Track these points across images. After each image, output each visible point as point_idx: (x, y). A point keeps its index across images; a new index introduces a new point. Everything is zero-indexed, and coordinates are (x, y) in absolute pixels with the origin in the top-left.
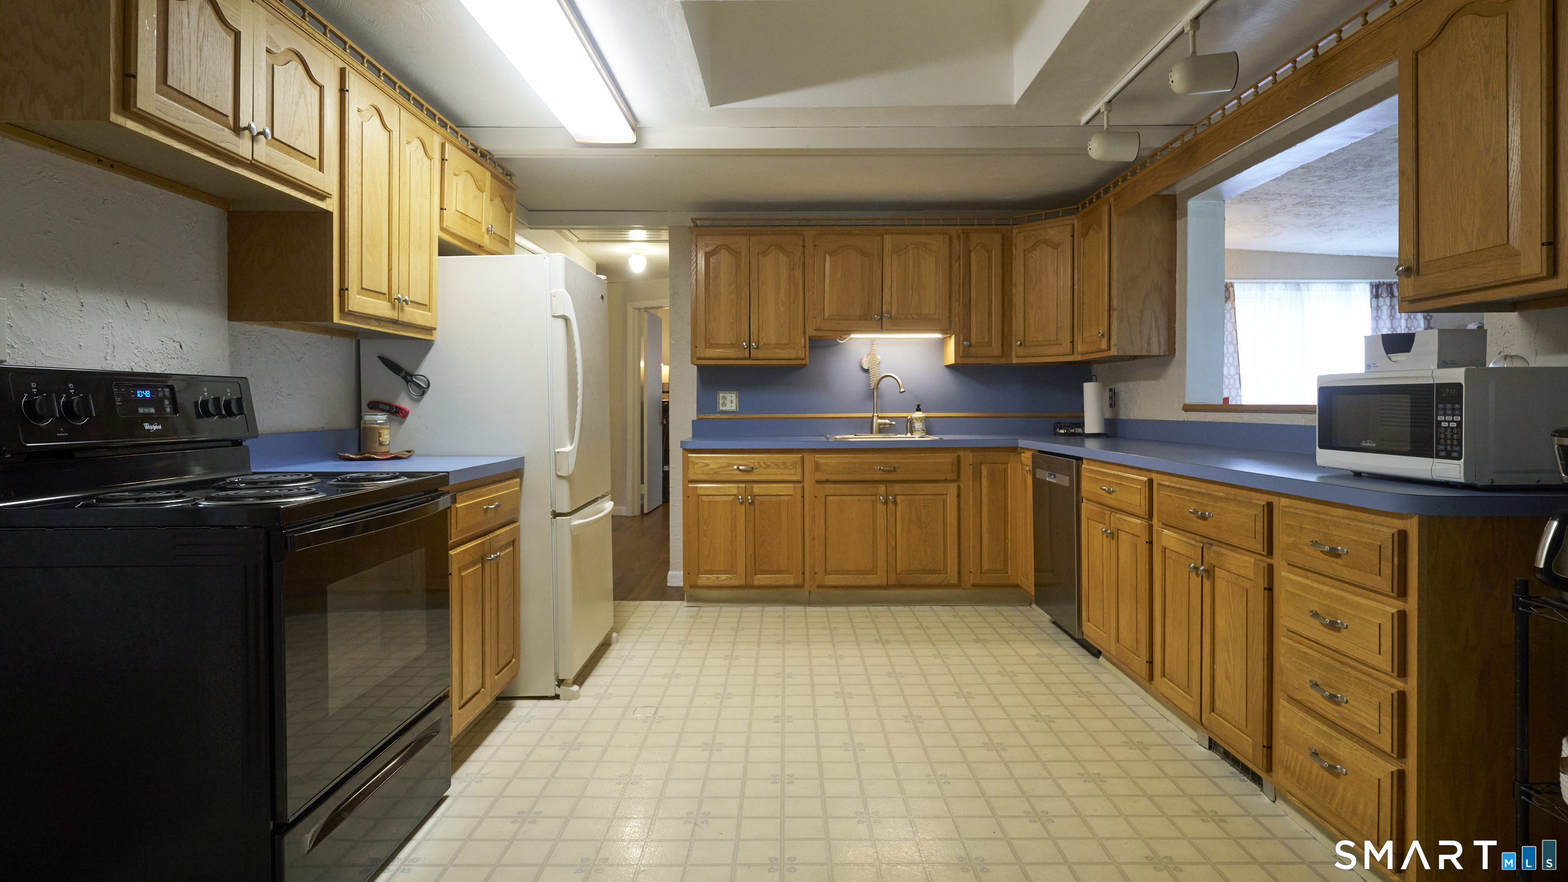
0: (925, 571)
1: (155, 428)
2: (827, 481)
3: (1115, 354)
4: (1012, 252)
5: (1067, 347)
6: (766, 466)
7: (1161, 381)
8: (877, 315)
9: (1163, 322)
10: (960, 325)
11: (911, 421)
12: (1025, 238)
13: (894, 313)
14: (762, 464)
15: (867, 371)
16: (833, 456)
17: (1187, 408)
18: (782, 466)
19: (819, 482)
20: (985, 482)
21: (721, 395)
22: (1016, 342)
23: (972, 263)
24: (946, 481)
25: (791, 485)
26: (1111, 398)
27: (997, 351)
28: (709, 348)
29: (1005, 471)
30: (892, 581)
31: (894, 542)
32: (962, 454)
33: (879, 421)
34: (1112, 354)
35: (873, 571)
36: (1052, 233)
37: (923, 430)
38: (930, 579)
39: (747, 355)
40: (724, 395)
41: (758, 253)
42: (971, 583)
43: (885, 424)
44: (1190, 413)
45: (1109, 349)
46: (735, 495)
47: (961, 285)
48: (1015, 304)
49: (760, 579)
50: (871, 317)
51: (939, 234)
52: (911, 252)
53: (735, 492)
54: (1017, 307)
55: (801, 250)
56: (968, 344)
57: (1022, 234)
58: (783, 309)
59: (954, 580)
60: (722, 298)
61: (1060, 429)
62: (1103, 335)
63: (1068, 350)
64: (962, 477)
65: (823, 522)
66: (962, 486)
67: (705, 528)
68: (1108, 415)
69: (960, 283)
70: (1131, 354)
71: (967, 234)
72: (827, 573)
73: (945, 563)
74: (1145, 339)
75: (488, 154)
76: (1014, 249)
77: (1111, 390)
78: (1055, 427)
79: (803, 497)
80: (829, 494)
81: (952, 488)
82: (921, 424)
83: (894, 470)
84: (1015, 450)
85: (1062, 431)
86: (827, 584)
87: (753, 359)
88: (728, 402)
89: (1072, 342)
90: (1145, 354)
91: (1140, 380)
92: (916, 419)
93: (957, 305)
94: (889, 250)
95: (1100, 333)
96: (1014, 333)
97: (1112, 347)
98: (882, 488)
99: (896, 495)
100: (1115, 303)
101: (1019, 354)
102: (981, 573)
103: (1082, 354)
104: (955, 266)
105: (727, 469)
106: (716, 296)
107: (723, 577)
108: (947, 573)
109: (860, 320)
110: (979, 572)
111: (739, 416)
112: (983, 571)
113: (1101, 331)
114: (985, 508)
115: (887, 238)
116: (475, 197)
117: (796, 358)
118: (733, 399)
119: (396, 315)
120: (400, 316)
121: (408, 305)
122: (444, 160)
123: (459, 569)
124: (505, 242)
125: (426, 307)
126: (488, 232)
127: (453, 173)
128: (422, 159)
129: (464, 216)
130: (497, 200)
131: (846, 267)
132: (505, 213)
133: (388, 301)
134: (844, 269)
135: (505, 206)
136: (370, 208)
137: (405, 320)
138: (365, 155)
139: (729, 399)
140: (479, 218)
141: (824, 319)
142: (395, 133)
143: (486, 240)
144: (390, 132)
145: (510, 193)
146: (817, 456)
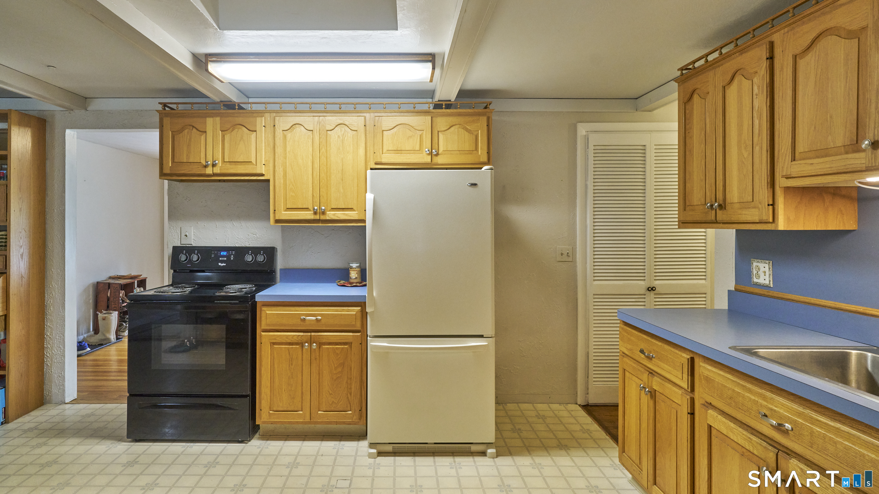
1: (223, 265)
21: (755, 264)
39: (713, 217)
40: (758, 264)
41: (723, 87)
55: (765, 64)
58: (746, 155)
75: (441, 102)
79: (692, 414)
88: (762, 272)
111: (772, 292)
116: (411, 137)
117: (760, 221)
118: (767, 269)
119: (317, 217)
120: (323, 217)
121: (330, 211)
122: (375, 126)
123: (271, 343)
124: (470, 152)
125: (351, 209)
126: (429, 154)
127: (383, 131)
128: (344, 134)
129: (398, 151)
130: (452, 129)
131: (822, 70)
132: (467, 134)
133: (311, 211)
134: (819, 76)
135: (467, 129)
136: (293, 171)
137: (328, 218)
138: (288, 149)
139: (762, 269)
140: (417, 148)
141: (794, 159)
142: (315, 130)
143: (428, 159)
144: (312, 131)
145: (475, 118)
146: (703, 365)
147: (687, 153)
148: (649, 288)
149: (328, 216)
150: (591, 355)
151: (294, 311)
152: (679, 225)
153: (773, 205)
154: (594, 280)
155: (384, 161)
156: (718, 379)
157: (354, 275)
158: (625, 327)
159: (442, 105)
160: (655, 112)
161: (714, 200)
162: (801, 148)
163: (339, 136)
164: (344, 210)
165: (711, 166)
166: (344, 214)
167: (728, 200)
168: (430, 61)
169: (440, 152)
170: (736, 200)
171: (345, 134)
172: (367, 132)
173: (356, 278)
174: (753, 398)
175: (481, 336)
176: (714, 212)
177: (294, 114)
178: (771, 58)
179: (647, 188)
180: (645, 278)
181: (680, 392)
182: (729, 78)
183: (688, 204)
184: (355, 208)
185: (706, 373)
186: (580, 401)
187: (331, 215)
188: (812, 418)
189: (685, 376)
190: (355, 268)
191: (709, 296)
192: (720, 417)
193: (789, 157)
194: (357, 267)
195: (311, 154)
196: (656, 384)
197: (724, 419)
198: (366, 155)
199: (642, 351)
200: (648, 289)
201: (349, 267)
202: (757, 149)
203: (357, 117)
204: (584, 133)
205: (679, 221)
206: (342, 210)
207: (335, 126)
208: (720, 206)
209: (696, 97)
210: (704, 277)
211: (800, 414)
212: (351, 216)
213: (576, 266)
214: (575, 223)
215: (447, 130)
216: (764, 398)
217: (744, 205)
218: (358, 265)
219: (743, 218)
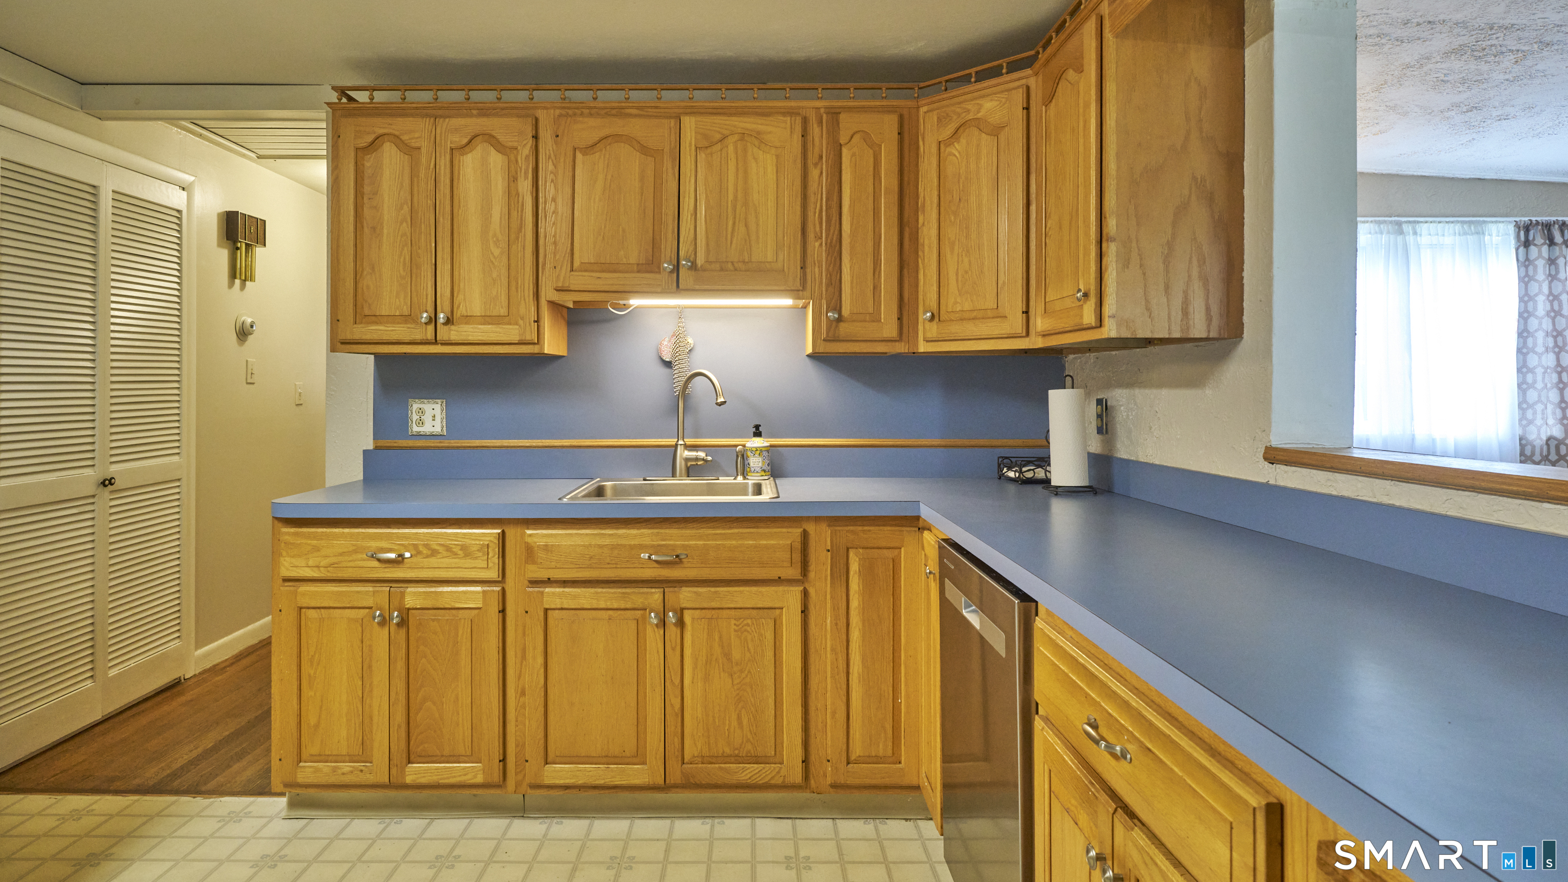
0: (739, 759)
2: (549, 582)
3: (1113, 334)
4: (918, 148)
5: (1016, 322)
6: (429, 552)
7: (1208, 392)
8: (670, 263)
9: (1215, 269)
10: (821, 283)
11: (742, 456)
12: (939, 120)
13: (700, 262)
14: (421, 548)
15: (668, 364)
16: (560, 532)
17: (1274, 456)
18: (460, 552)
19: (534, 583)
20: (855, 584)
21: (415, 406)
22: (925, 313)
23: (843, 167)
24: (779, 581)
25: (479, 589)
26: (1099, 416)
27: (890, 330)
28: (361, 323)
29: (896, 563)
30: (675, 776)
31: (679, 700)
32: (811, 528)
33: (687, 454)
34: (1105, 336)
35: (639, 757)
36: (988, 105)
38: (749, 772)
39: (430, 335)
40: (421, 405)
41: (452, 149)
42: (829, 780)
43: (697, 459)
44: (1283, 467)
45: (1100, 323)
46: (371, 608)
47: (824, 208)
48: (923, 245)
49: (417, 772)
50: (659, 267)
51: (784, 114)
52: (731, 148)
53: (369, 602)
54: (926, 248)
55: (530, 142)
56: (836, 316)
57: (935, 112)
58: (497, 252)
59: (796, 776)
60: (385, 231)
61: (1009, 469)
62: (1086, 295)
63: (1019, 328)
64: (812, 575)
65: (540, 660)
66: (812, 591)
67: (312, 672)
68: (1095, 447)
69: (821, 206)
70: (1148, 335)
71: (834, 114)
72: (549, 760)
73: (778, 744)
74: (1177, 302)
76: (921, 143)
77: (1099, 402)
78: (999, 465)
79: (503, 611)
80: (553, 606)
81: (791, 598)
82: (761, 459)
83: (678, 561)
84: (914, 523)
85: (1011, 474)
86: (547, 781)
87: (442, 344)
88: (427, 418)
89: (1026, 312)
90: (1177, 335)
91: (1160, 385)
92: (752, 451)
93: (817, 244)
94: (690, 144)
95: (1079, 290)
96: (921, 297)
97: (1106, 321)
98: (655, 596)
99: (682, 610)
100: (1111, 224)
101: (929, 335)
102: (848, 763)
103: (1045, 335)
104: (814, 173)
105: (354, 557)
106: (374, 228)
107: (346, 767)
108: (782, 763)
109: (638, 272)
110: (844, 759)
111: (446, 443)
112: (853, 757)
113: (1081, 287)
114: (855, 635)
115: (689, 123)
117: (521, 342)
118: (437, 412)
131: (612, 176)
134: (609, 181)
139: (429, 413)
141: (572, 270)
146: (529, 532)
148: (105, 480)
153: (537, 321)
156: (567, 541)
161: (432, 309)
162: (583, 258)
165: (423, 259)
167: (461, 311)
170: (474, 312)
176: (431, 327)
178: (536, 138)
180: (95, 462)
182: (462, 141)
185: (542, 541)
189: (494, 561)
193: (566, 267)
196: (414, 598)
200: (103, 485)
202: (516, 248)
208: (447, 318)
210: (176, 451)
217: (494, 320)
219: (491, 338)
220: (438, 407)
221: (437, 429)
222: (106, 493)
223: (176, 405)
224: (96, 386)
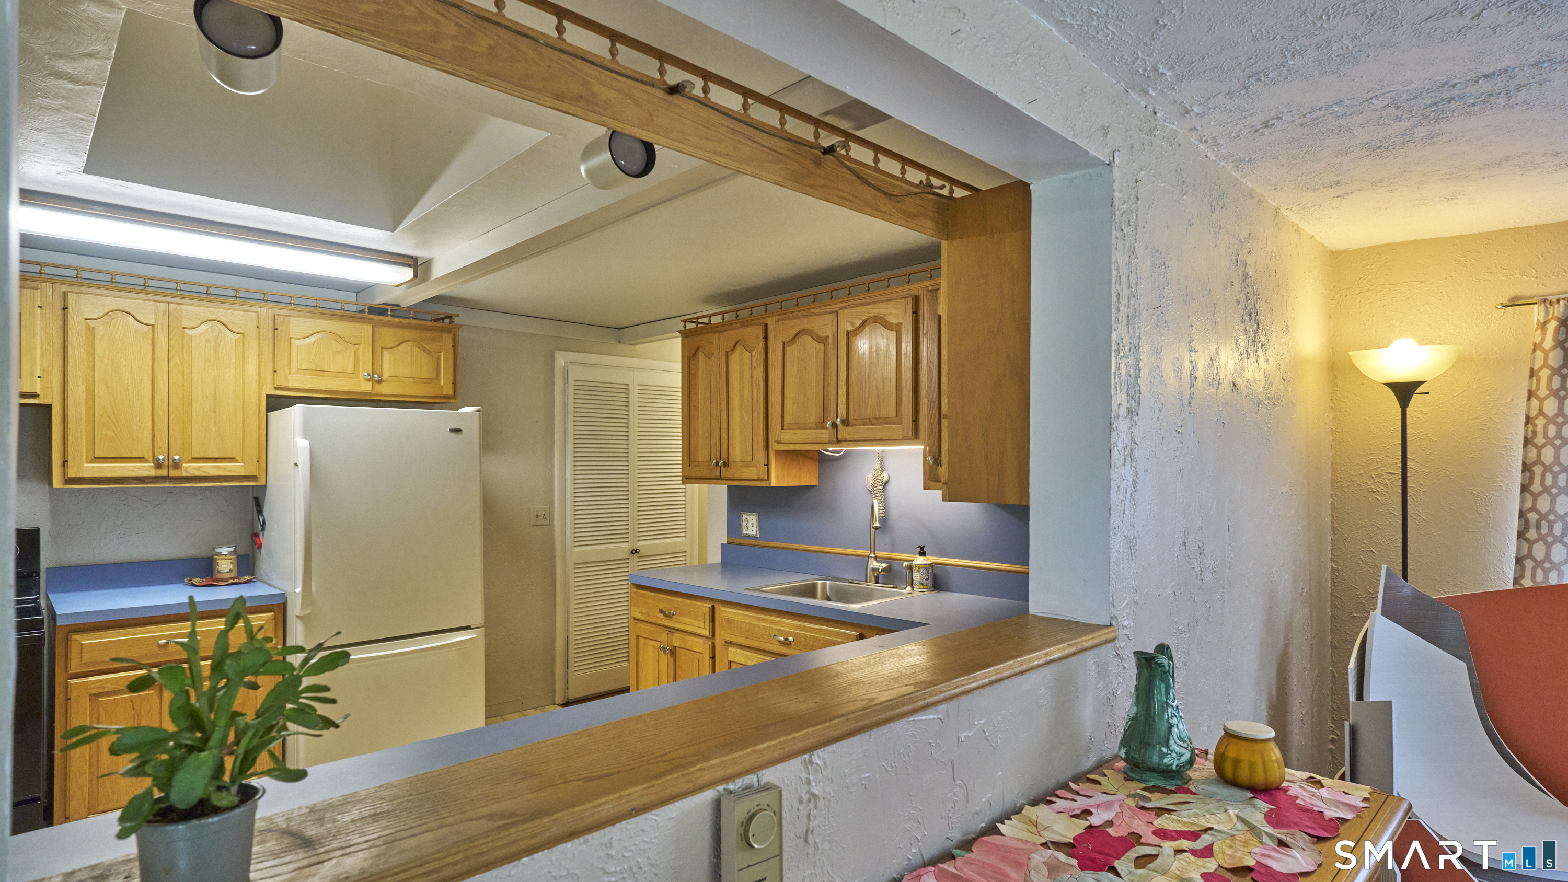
2: (731, 643)
6: (682, 613)
11: (910, 570)
13: (850, 419)
16: (737, 611)
18: (693, 616)
21: (744, 516)
28: (691, 466)
33: (875, 563)
37: (922, 584)
39: (718, 474)
40: (747, 516)
41: (727, 351)
43: (880, 570)
46: (661, 642)
50: (827, 425)
52: (868, 329)
55: (763, 342)
56: (932, 460)
58: (746, 419)
75: (383, 306)
79: (713, 658)
80: (733, 660)
82: (924, 574)
88: (750, 525)
92: (916, 566)
94: (844, 330)
104: (924, 341)
109: (816, 428)
111: (758, 543)
115: (843, 314)
116: (339, 352)
117: (758, 478)
118: (754, 521)
119: (163, 472)
120: (173, 473)
121: (189, 462)
122: (275, 329)
123: (90, 695)
124: (429, 381)
125: (232, 459)
126: (368, 380)
127: (291, 338)
128: (218, 338)
129: (317, 372)
130: (404, 346)
131: (802, 360)
132: (424, 355)
133: (149, 462)
134: (800, 365)
135: (425, 348)
136: (109, 393)
137: (184, 474)
138: (98, 353)
139: (750, 521)
140: (350, 369)
141: (783, 428)
142: (160, 326)
143: (367, 387)
144: (152, 325)
145: (436, 334)
146: (723, 609)
147: (692, 408)
148: (633, 550)
149: (186, 471)
150: (572, 638)
151: (144, 633)
152: (682, 480)
153: (767, 465)
154: (575, 546)
155: (292, 384)
156: (737, 618)
157: (225, 566)
158: (639, 591)
159: (387, 310)
160: (638, 346)
161: (718, 457)
162: (788, 419)
163: (208, 340)
164: (218, 460)
165: (715, 425)
166: (219, 467)
167: (731, 458)
168: (410, 266)
169: (385, 377)
170: (738, 459)
171: (220, 338)
172: (261, 338)
173: (231, 571)
174: (765, 625)
175: (468, 628)
176: (718, 469)
177: (111, 292)
178: (766, 338)
179: (631, 434)
180: (629, 540)
181: (701, 640)
182: (731, 346)
183: (693, 459)
184: (239, 458)
185: (727, 616)
186: (559, 700)
187: (190, 469)
188: (805, 627)
189: (707, 624)
190: (226, 555)
191: (688, 554)
192: (739, 651)
193: (779, 427)
194: (230, 553)
195: (150, 364)
196: (677, 640)
197: (742, 652)
198: (259, 373)
199: (661, 611)
200: (632, 553)
201: (214, 553)
202: (755, 415)
203: (242, 313)
204: (563, 364)
205: (682, 476)
206: (213, 460)
207: (200, 322)
208: (724, 463)
209: (700, 354)
210: (683, 534)
211: (798, 627)
212: (230, 471)
213: (554, 531)
214: (552, 475)
215: (398, 346)
216: (773, 622)
217: (746, 464)
218: (232, 549)
219: (744, 476)
220: (754, 518)
221: (754, 533)
222: (635, 558)
223: (683, 506)
224: (629, 497)
